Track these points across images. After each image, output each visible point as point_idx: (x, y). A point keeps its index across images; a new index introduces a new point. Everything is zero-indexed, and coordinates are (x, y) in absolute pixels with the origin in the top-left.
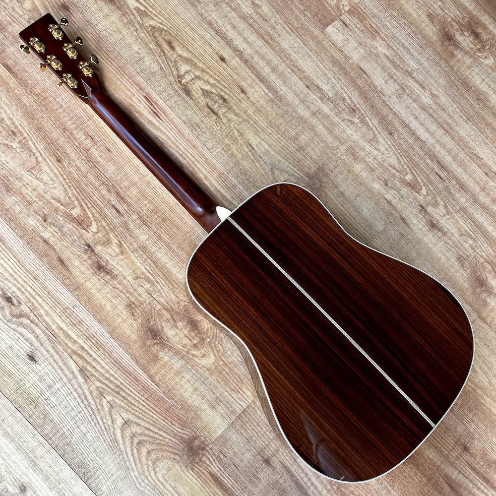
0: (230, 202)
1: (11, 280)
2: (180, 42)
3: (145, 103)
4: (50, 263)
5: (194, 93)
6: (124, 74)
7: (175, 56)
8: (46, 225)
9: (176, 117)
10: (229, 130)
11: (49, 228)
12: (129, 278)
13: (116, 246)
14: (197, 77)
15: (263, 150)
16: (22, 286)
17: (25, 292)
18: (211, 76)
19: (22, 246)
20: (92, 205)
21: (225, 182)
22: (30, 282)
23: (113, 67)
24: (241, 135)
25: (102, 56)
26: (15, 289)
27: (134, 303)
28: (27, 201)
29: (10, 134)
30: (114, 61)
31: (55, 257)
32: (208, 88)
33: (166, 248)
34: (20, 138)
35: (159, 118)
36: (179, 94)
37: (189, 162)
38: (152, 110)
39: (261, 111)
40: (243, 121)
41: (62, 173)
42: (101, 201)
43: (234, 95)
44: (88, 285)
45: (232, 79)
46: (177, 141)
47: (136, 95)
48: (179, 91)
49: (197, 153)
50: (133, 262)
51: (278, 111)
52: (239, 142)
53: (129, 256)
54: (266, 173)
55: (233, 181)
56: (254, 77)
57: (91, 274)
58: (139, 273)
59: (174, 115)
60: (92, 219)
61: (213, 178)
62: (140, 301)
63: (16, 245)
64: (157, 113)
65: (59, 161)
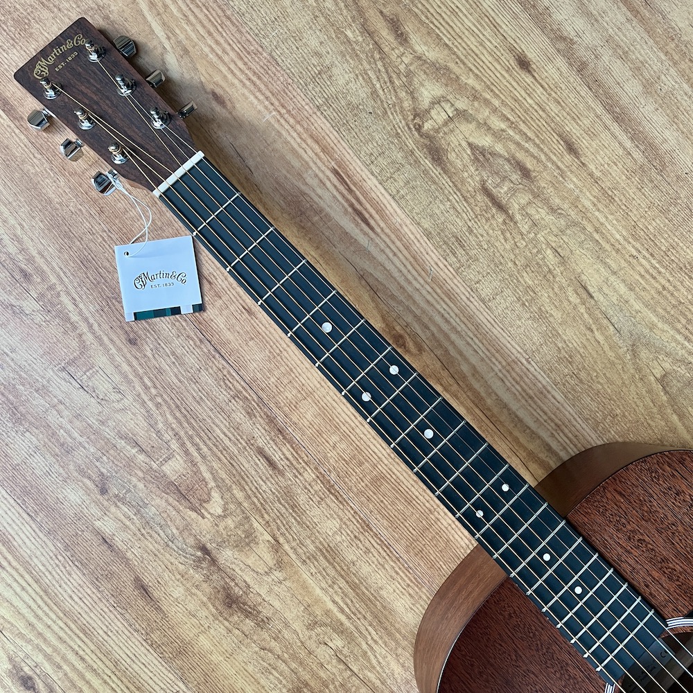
0: (533, 432)
1: (31, 636)
2: (421, 21)
3: (335, 187)
4: (117, 594)
5: (452, 156)
6: (283, 111)
7: (406, 60)
8: (106, 503)
9: (408, 222)
10: (535, 251)
11: (113, 509)
12: (297, 626)
13: (265, 550)
14: (461, 115)
15: (614, 299)
16: (55, 650)
17: (62, 664)
18: (495, 110)
19: (52, 555)
20: (210, 449)
21: (522, 383)
22: (72, 640)
23: (258, 94)
24: (563, 261)
25: (232, 66)
26: (40, 658)
27: (307, 685)
28: (62, 445)
29: (17, 277)
30: (259, 78)
31: (127, 578)
32: (485, 141)
33: (381, 550)
34: (42, 288)
35: (368, 224)
36: (417, 161)
37: (437, 335)
38: (352, 205)
39: (612, 200)
40: (568, 227)
41: (141, 371)
42: (233, 438)
43: (549, 159)
44: (204, 642)
45: (544, 115)
46: (410, 283)
47: (314, 168)
48: (417, 153)
49: (457, 311)
50: (305, 587)
51: (654, 195)
52: (557, 279)
53: (296, 573)
54: (619, 358)
55: (541, 379)
56: (600, 110)
57: (211, 618)
58: (318, 612)
59: (403, 216)
60: (212, 484)
61: (492, 374)
62: (320, 678)
63: (38, 553)
64: (364, 212)
65: (132, 342)
